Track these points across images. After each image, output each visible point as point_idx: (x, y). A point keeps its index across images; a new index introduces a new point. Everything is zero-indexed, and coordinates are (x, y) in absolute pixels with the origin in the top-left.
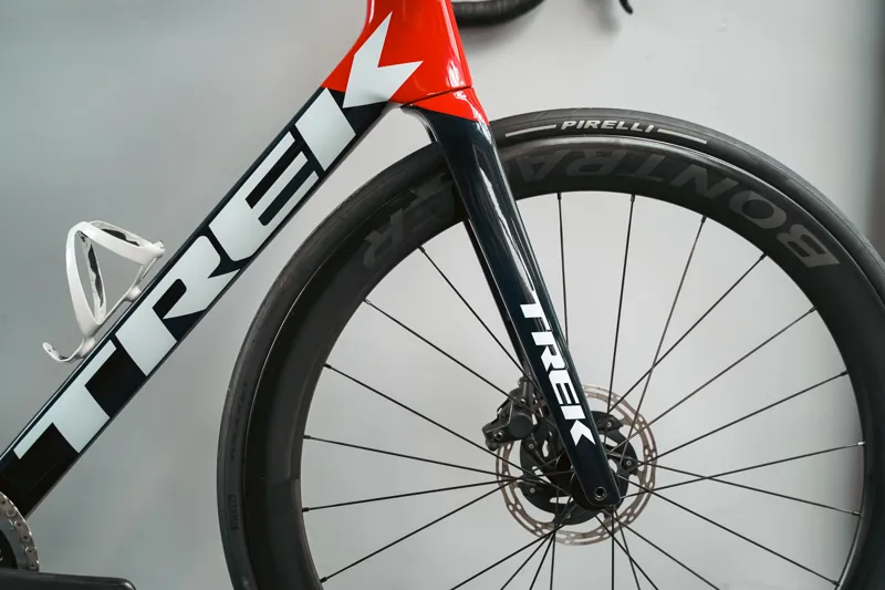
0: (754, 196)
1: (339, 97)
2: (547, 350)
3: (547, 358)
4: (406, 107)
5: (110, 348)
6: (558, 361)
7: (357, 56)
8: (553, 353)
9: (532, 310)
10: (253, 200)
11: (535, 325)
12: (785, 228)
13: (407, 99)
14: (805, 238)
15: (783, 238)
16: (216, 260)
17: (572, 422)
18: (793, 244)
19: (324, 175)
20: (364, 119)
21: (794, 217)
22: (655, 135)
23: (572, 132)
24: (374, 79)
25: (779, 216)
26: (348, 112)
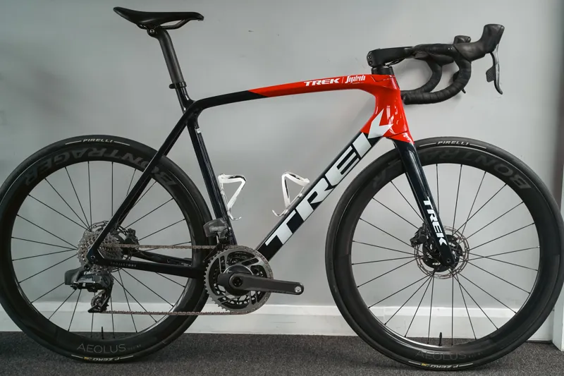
0: (502, 165)
1: (366, 135)
2: (432, 216)
3: (432, 218)
4: (388, 138)
5: (294, 212)
6: (435, 219)
7: (372, 123)
8: (434, 216)
9: (427, 203)
10: (339, 167)
11: (429, 207)
12: (513, 176)
13: (388, 135)
14: (519, 179)
15: (512, 179)
16: (327, 185)
17: (439, 238)
18: (516, 181)
19: (360, 159)
20: (373, 142)
21: (516, 172)
22: (468, 146)
23: (441, 144)
24: (377, 129)
25: (511, 172)
26: (369, 140)
